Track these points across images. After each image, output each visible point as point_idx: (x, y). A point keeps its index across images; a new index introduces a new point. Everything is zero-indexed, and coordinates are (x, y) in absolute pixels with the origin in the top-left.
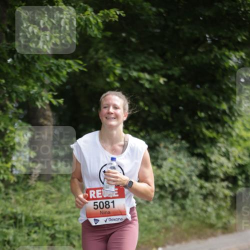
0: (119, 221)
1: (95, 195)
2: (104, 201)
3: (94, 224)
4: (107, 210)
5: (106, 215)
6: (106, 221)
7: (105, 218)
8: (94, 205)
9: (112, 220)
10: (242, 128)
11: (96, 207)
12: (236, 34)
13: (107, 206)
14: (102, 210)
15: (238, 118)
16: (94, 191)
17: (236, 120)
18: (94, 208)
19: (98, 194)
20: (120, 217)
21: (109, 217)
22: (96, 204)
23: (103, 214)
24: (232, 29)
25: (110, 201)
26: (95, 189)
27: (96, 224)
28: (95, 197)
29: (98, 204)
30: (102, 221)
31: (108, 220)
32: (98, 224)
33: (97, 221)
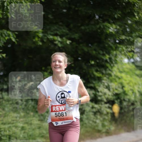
0: (70, 123)
1: (56, 109)
2: (61, 112)
3: (55, 125)
4: (63, 117)
5: (62, 120)
6: (62, 123)
7: (61, 122)
8: (55, 115)
9: (65, 122)
10: (117, 71)
11: (56, 116)
12: (114, 13)
13: (62, 115)
14: (59, 117)
15: (115, 65)
16: (55, 107)
17: (114, 66)
18: (55, 116)
19: (57, 108)
20: (70, 120)
22: (56, 114)
23: (60, 120)
24: (111, 9)
25: (64, 112)
26: (55, 106)
27: (57, 125)
28: (55, 110)
29: (57, 114)
30: (60, 123)
31: (63, 123)
32: (58, 125)
33: (57, 123)
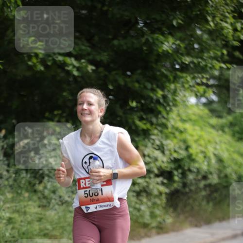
6: (96, 208)
11: (86, 195)
19: (87, 183)
20: (109, 203)
21: (98, 204)
22: (86, 192)
23: (93, 202)
26: (85, 179)
27: (87, 211)
33: (88, 208)
